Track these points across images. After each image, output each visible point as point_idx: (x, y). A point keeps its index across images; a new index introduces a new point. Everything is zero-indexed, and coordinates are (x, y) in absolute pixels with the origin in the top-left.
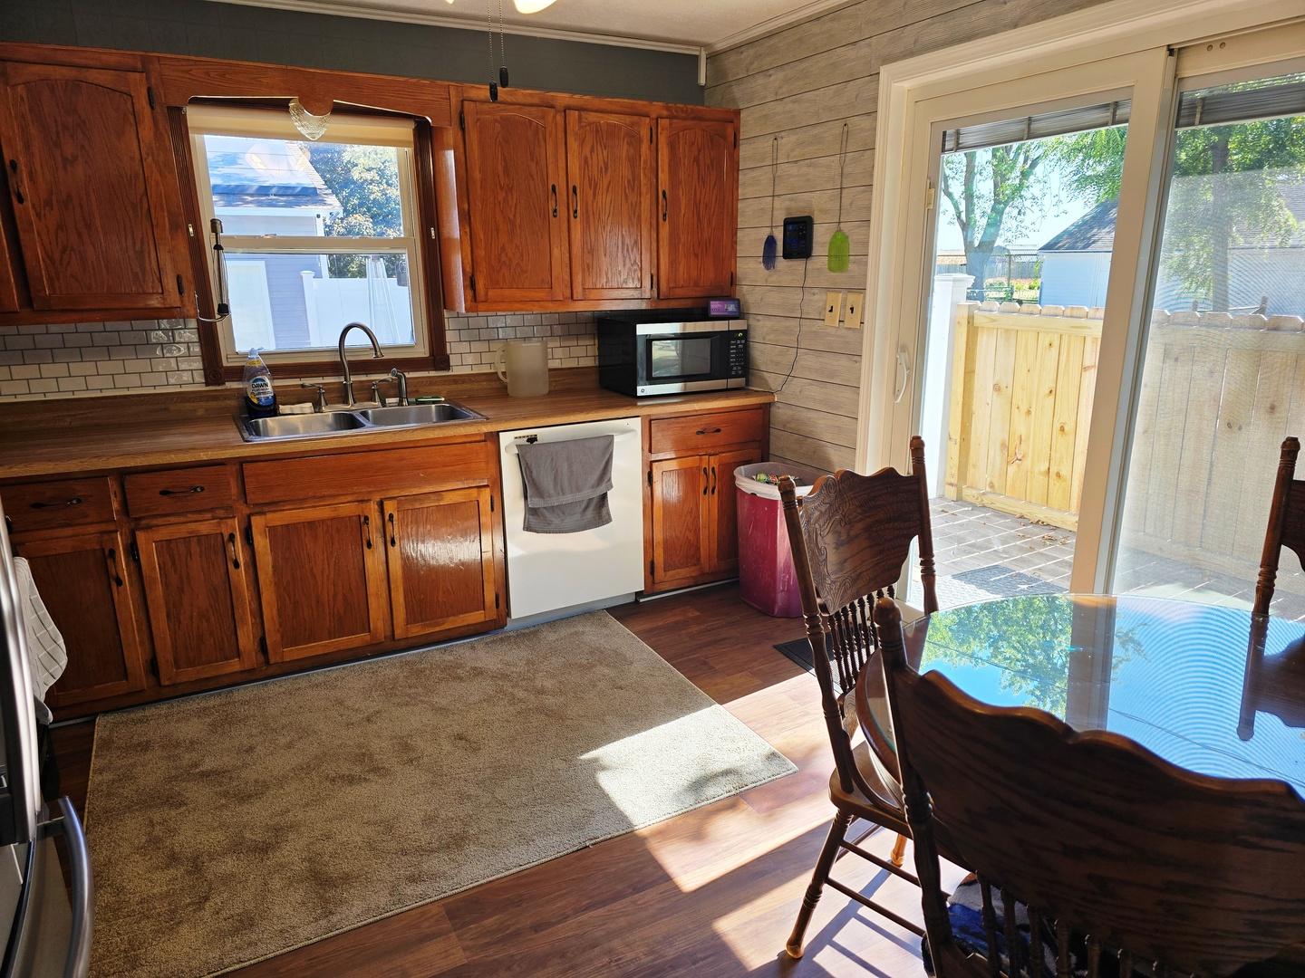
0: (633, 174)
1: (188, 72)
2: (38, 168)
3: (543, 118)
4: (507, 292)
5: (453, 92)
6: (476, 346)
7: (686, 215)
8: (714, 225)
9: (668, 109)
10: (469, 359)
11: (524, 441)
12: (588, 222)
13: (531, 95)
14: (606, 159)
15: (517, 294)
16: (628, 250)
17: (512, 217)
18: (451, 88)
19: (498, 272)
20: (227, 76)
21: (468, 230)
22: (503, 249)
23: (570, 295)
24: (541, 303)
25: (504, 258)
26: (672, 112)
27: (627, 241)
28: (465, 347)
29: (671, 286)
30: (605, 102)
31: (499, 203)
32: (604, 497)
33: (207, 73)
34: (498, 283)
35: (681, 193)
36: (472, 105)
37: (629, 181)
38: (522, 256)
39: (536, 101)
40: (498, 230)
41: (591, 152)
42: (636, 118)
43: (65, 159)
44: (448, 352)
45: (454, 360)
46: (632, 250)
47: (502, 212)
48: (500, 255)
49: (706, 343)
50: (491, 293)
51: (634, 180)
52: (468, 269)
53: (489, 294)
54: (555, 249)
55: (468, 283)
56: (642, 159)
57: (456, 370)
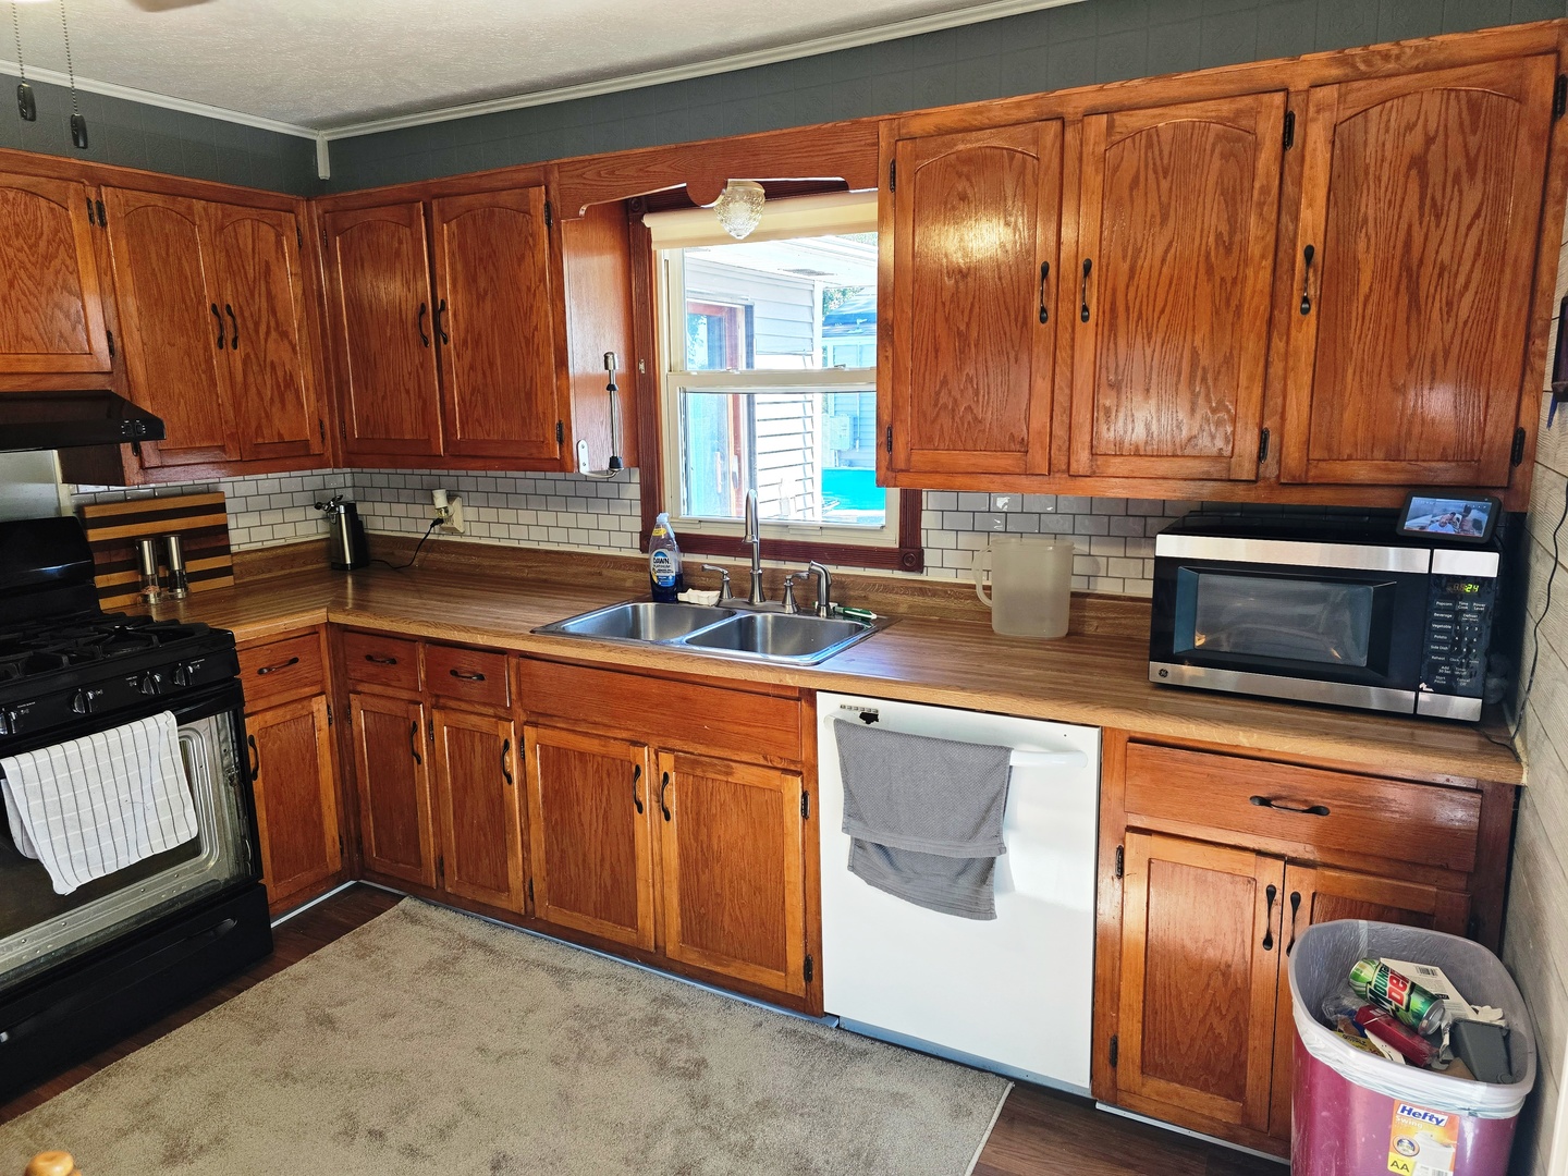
0: (1232, 221)
1: (581, 176)
2: (460, 307)
3: (1036, 142)
4: (944, 456)
5: (883, 129)
6: (965, 540)
7: (1374, 298)
8: (1464, 313)
9: (1344, 61)
10: (952, 559)
11: (855, 718)
12: (1113, 327)
13: (1019, 105)
14: (1164, 199)
15: (963, 459)
16: (1204, 379)
17: (963, 328)
18: (882, 124)
19: (933, 422)
20: (617, 173)
21: (890, 354)
22: (944, 382)
23: (1064, 467)
24: (1006, 478)
25: (944, 398)
26: (1354, 66)
27: (1204, 359)
28: (948, 540)
29: (1315, 454)
30: (1175, 86)
31: (944, 304)
32: (991, 862)
33: (599, 174)
34: (930, 439)
35: (1362, 245)
36: (909, 145)
37: (1219, 236)
38: (977, 393)
39: (1029, 112)
40: (937, 351)
41: (1131, 189)
42: (1248, 101)
43: (478, 295)
44: (924, 545)
45: (930, 558)
46: (1216, 379)
47: (947, 319)
48: (938, 394)
49: (1365, 593)
50: (917, 457)
51: (1232, 233)
52: (886, 418)
53: (914, 458)
54: (1039, 381)
55: (884, 439)
56: (1257, 185)
57: (932, 575)
